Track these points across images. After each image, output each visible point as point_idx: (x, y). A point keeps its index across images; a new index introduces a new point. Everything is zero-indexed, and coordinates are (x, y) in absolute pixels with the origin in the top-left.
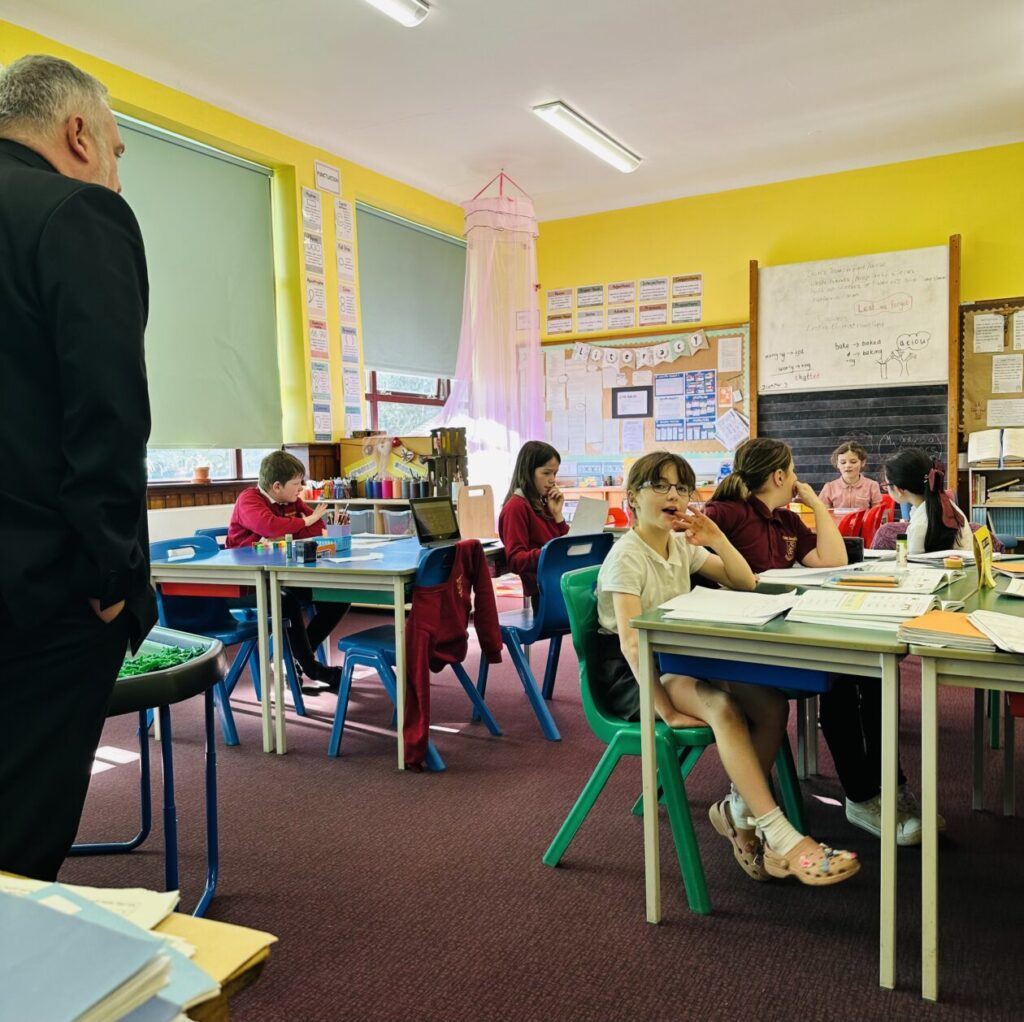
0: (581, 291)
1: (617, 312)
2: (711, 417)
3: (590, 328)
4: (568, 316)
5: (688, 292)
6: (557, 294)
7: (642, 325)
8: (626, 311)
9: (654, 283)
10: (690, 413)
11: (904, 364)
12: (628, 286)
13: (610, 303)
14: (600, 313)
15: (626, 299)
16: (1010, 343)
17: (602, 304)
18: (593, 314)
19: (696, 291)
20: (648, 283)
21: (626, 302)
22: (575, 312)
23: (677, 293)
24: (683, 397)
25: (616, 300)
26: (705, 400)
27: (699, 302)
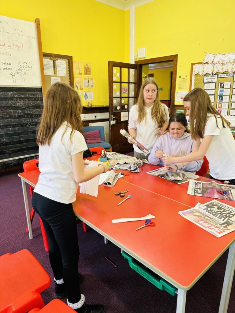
11: (23, 76)
16: (56, 72)
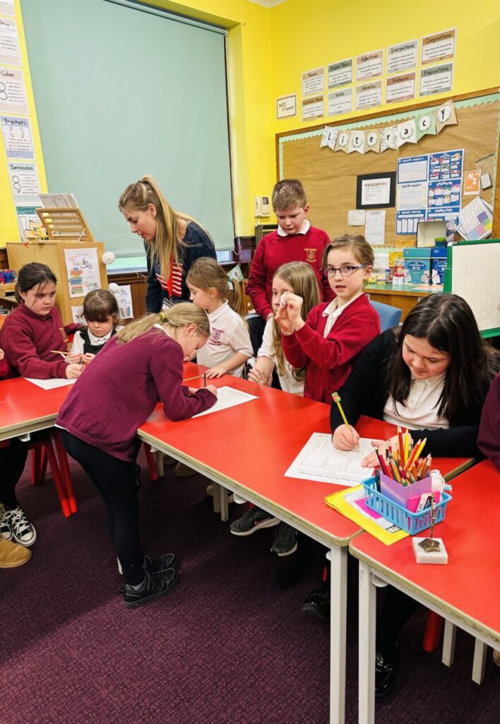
0: (333, 68)
1: (364, 88)
2: (455, 207)
3: (340, 110)
4: (320, 99)
5: (438, 55)
6: (310, 75)
7: (389, 101)
8: (373, 87)
9: (402, 49)
10: (432, 202)
12: (376, 57)
13: (358, 80)
14: (349, 92)
15: (374, 72)
17: (350, 82)
18: (342, 94)
19: (448, 52)
20: (397, 50)
21: (374, 76)
22: (326, 93)
23: (426, 58)
24: (426, 185)
25: (363, 75)
26: (450, 186)
27: (451, 65)
